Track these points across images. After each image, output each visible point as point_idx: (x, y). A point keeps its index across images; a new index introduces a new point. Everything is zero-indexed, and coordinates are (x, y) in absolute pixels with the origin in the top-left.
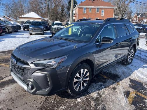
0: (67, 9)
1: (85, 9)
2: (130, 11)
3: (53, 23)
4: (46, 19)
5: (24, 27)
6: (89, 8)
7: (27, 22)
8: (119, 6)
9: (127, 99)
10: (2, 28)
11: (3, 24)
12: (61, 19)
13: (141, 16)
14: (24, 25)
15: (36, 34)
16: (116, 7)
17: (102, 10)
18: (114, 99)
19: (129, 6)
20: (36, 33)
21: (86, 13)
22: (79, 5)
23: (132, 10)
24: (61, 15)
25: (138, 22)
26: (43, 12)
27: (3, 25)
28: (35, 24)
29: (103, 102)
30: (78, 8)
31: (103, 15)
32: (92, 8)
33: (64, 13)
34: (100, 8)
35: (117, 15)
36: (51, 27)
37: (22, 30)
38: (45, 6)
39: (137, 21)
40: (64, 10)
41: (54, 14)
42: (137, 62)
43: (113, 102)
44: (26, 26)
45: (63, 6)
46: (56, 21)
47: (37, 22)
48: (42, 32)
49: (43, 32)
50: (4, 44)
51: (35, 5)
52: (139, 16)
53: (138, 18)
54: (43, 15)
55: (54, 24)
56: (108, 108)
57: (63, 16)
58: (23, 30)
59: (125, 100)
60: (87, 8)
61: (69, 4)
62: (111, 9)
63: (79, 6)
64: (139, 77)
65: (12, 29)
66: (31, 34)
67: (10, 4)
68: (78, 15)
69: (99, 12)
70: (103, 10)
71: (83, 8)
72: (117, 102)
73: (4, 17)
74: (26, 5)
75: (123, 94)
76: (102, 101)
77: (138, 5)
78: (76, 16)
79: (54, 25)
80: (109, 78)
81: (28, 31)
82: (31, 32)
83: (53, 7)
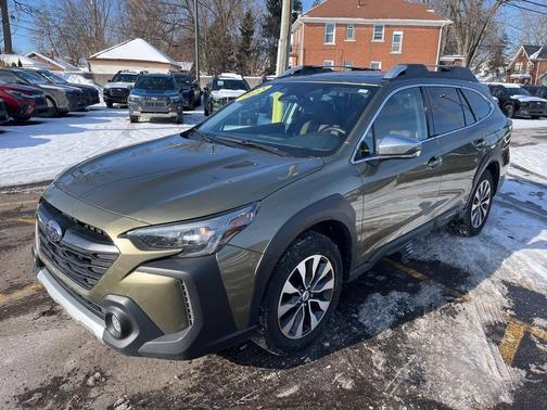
0: (264, 27)
1: (330, 27)
2: (500, 35)
3: (216, 81)
4: (187, 66)
5: (109, 96)
6: (346, 25)
7: (119, 77)
8: (458, 19)
9: (495, 348)
10: (33, 97)
11: (34, 82)
12: (240, 65)
13: (540, 56)
14: (108, 86)
15: (153, 121)
16: (449, 21)
17: (395, 33)
18: (451, 345)
19: (496, 18)
20: (155, 115)
21: (334, 43)
22: (310, 14)
23: (508, 32)
24: (241, 50)
25: (529, 79)
26: (175, 39)
27: (35, 85)
28: (150, 84)
29: (414, 356)
30: (307, 24)
31: (400, 52)
32: (356, 25)
33: (253, 44)
34: (387, 26)
35: (449, 50)
36: (206, 96)
37: (103, 104)
38: (182, 17)
39: (527, 75)
40: (253, 32)
41: (215, 46)
42: (529, 227)
43: (449, 355)
44: (115, 90)
45: (248, 16)
46: (223, 74)
47: (157, 78)
48: (175, 114)
49: (180, 113)
50: (47, 155)
51: (148, 14)
52: (534, 56)
53: (530, 64)
54: (173, 51)
55: (220, 83)
56: (433, 374)
57: (248, 53)
58: (105, 105)
59: (488, 349)
60: (338, 25)
61: (270, 10)
62: (428, 27)
63: (308, 19)
64: (535, 276)
65: (68, 102)
66: (134, 120)
67: (55, 7)
68: (304, 50)
69: (382, 40)
70: (401, 33)
71: (324, 25)
72: (464, 358)
73: (34, 55)
74: (113, 13)
75: (482, 333)
76: (410, 352)
77: (533, 15)
78: (297, 57)
79: (218, 88)
80: (430, 277)
81: (126, 107)
82: (135, 113)
83: (211, 21)
